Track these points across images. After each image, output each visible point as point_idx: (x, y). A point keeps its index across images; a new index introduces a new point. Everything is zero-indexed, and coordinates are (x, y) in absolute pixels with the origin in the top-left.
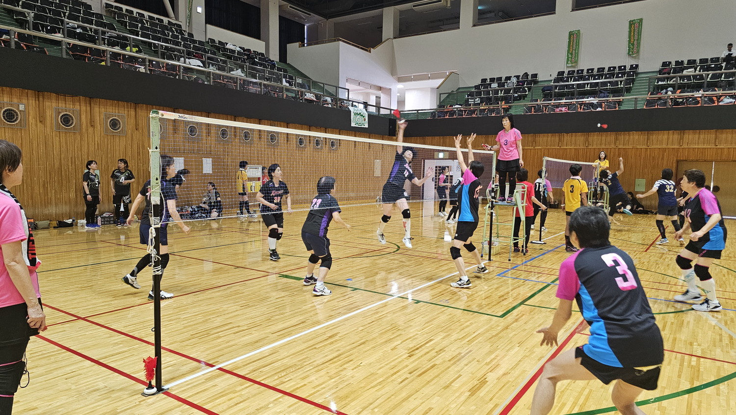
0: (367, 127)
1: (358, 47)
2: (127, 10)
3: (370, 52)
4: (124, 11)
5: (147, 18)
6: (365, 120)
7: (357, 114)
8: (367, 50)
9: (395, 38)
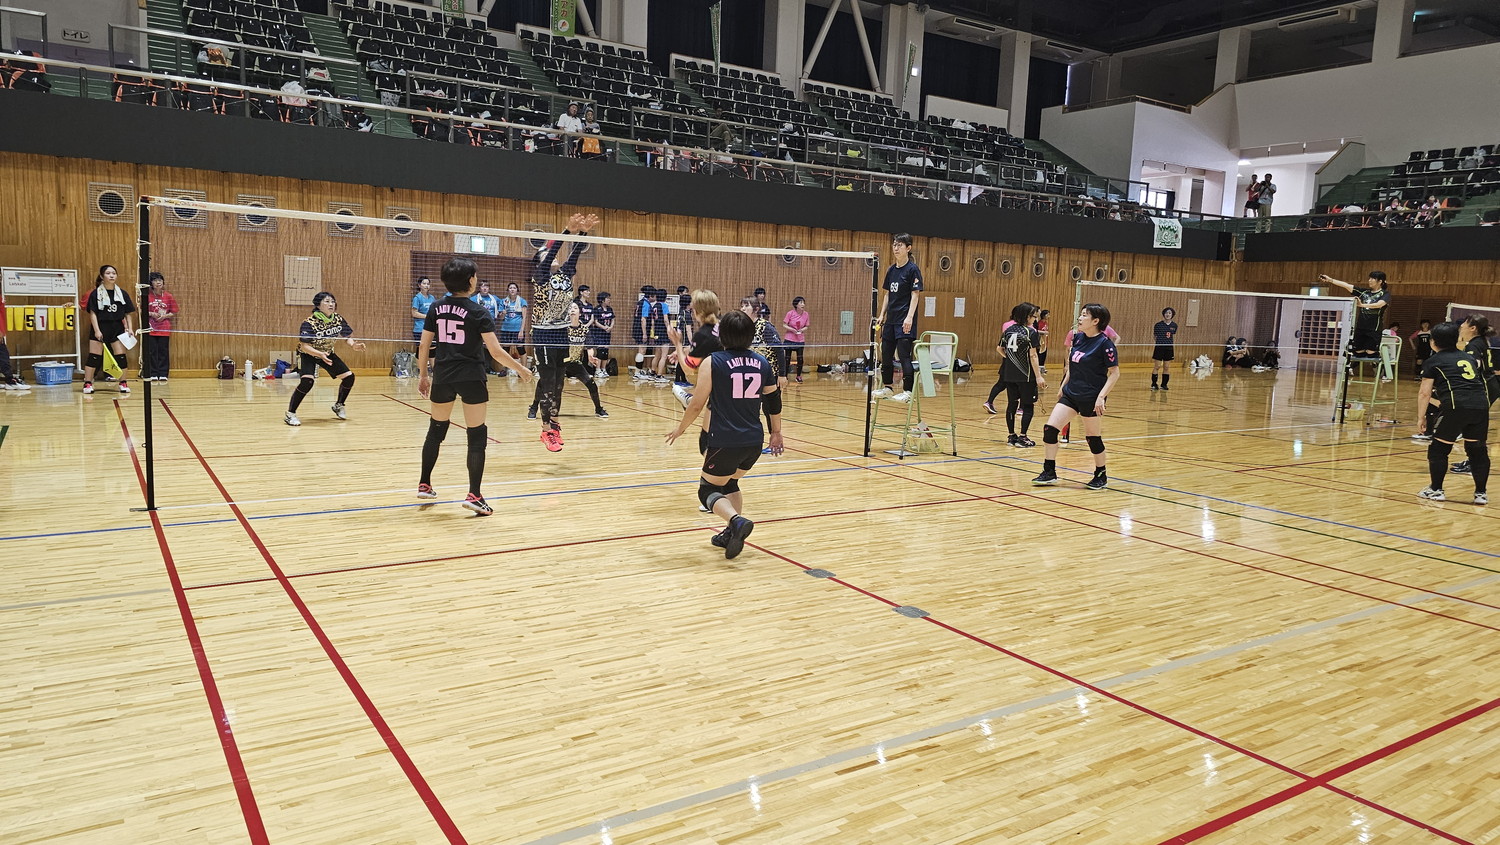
1: (1168, 107)
2: (828, 89)
3: (1190, 113)
4: (825, 92)
5: (852, 97)
6: (1177, 236)
7: (1164, 228)
8: (1183, 110)
9: (1239, 81)
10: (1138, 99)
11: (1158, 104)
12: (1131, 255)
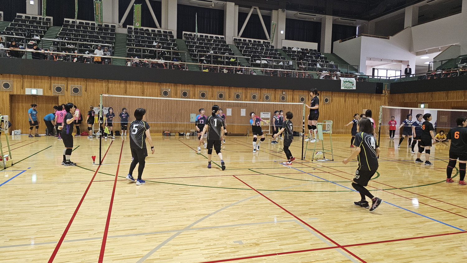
0: (355, 89)
1: (379, 37)
2: (243, 40)
3: (389, 39)
4: (242, 41)
5: (252, 41)
6: (353, 85)
8: (386, 38)
9: (413, 26)
10: (363, 35)
11: (373, 37)
12: (330, 92)
